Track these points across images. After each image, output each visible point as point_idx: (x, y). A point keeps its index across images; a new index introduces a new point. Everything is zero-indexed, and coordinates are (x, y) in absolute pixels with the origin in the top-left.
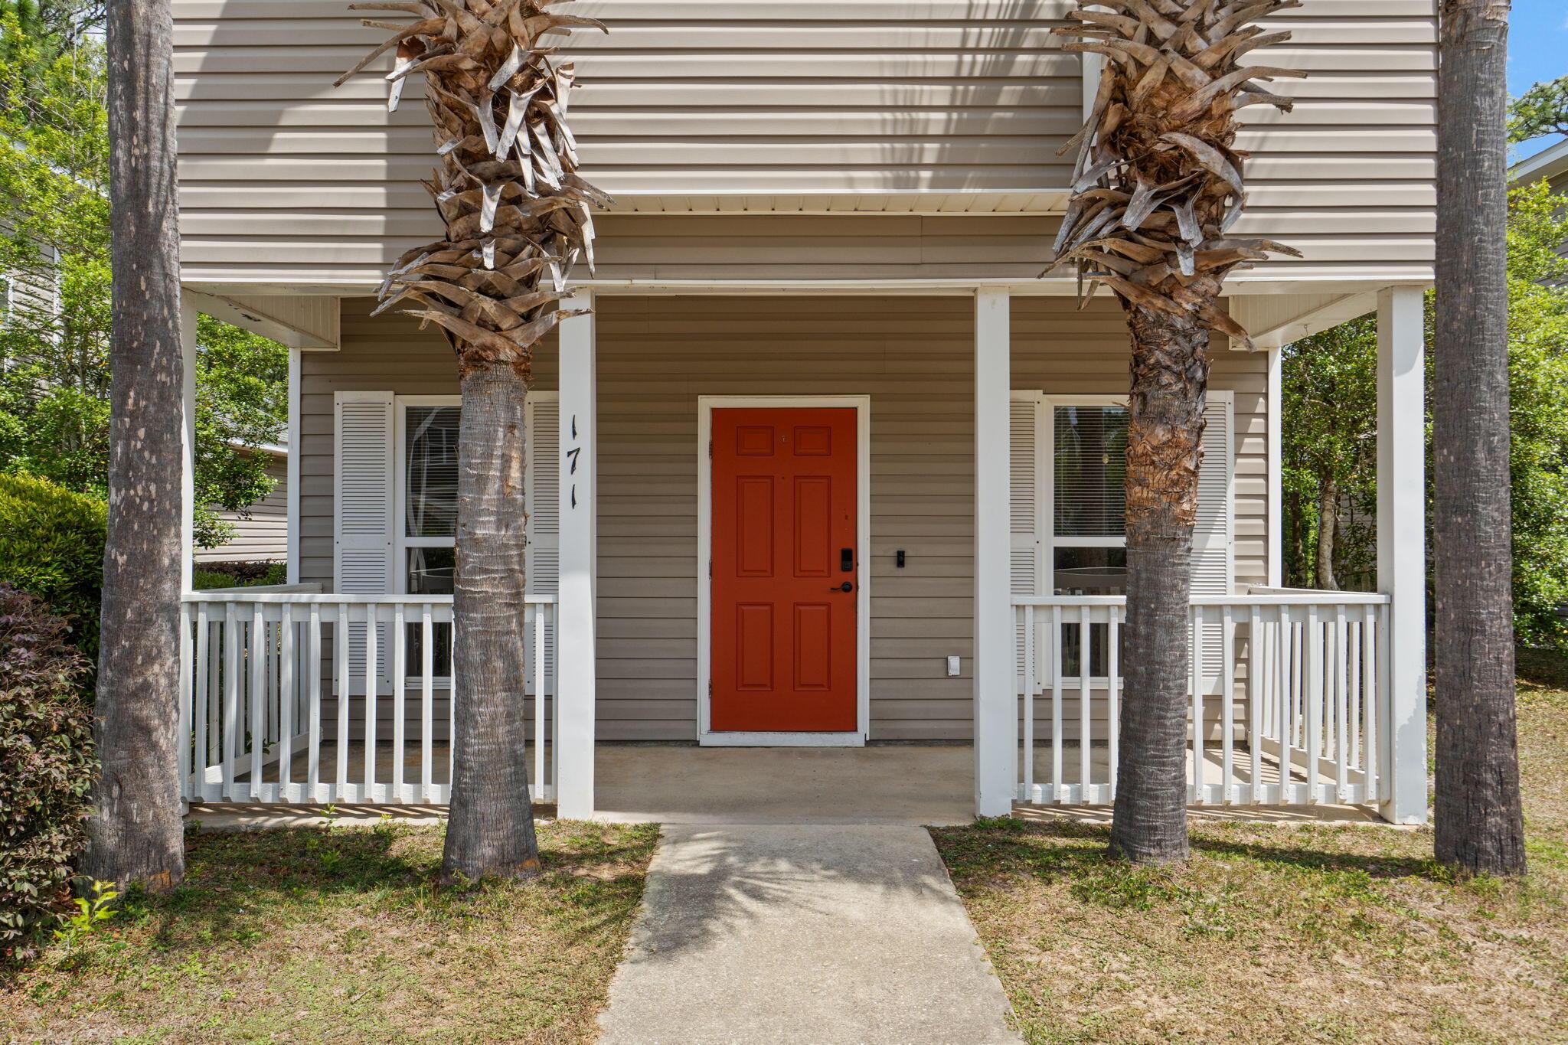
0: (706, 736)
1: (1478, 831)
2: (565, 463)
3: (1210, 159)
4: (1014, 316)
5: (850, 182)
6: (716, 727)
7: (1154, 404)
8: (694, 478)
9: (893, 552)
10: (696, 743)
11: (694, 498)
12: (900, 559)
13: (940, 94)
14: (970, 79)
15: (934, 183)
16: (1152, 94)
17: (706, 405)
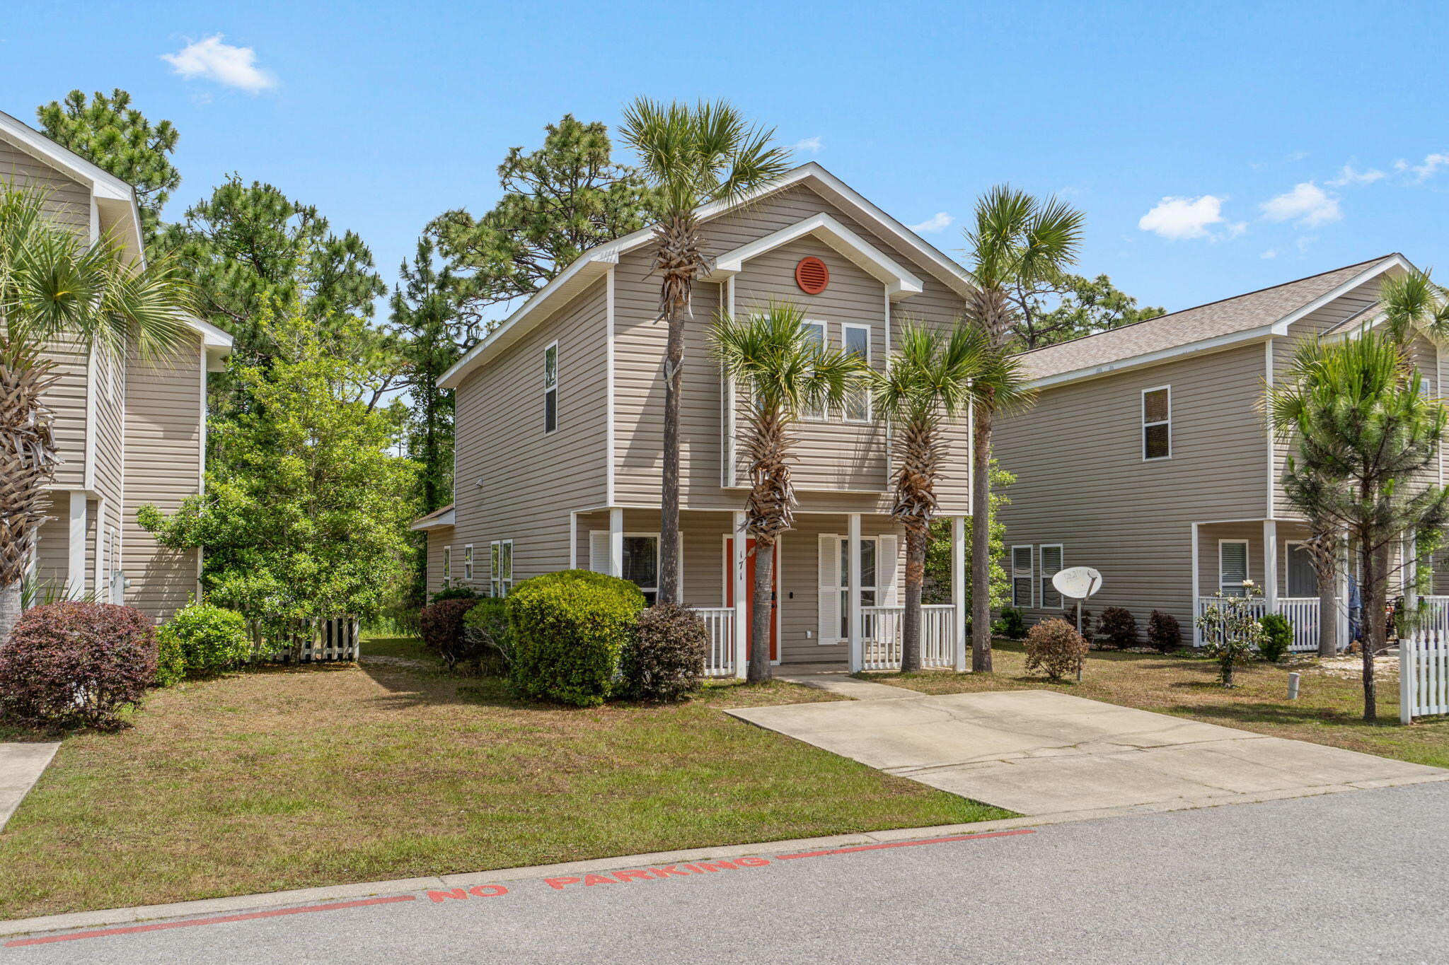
1: (983, 662)
2: (739, 566)
3: (930, 498)
4: (862, 522)
5: (828, 487)
7: (915, 556)
9: (788, 593)
12: (791, 595)
13: (849, 462)
14: (858, 459)
15: (849, 488)
16: (916, 480)
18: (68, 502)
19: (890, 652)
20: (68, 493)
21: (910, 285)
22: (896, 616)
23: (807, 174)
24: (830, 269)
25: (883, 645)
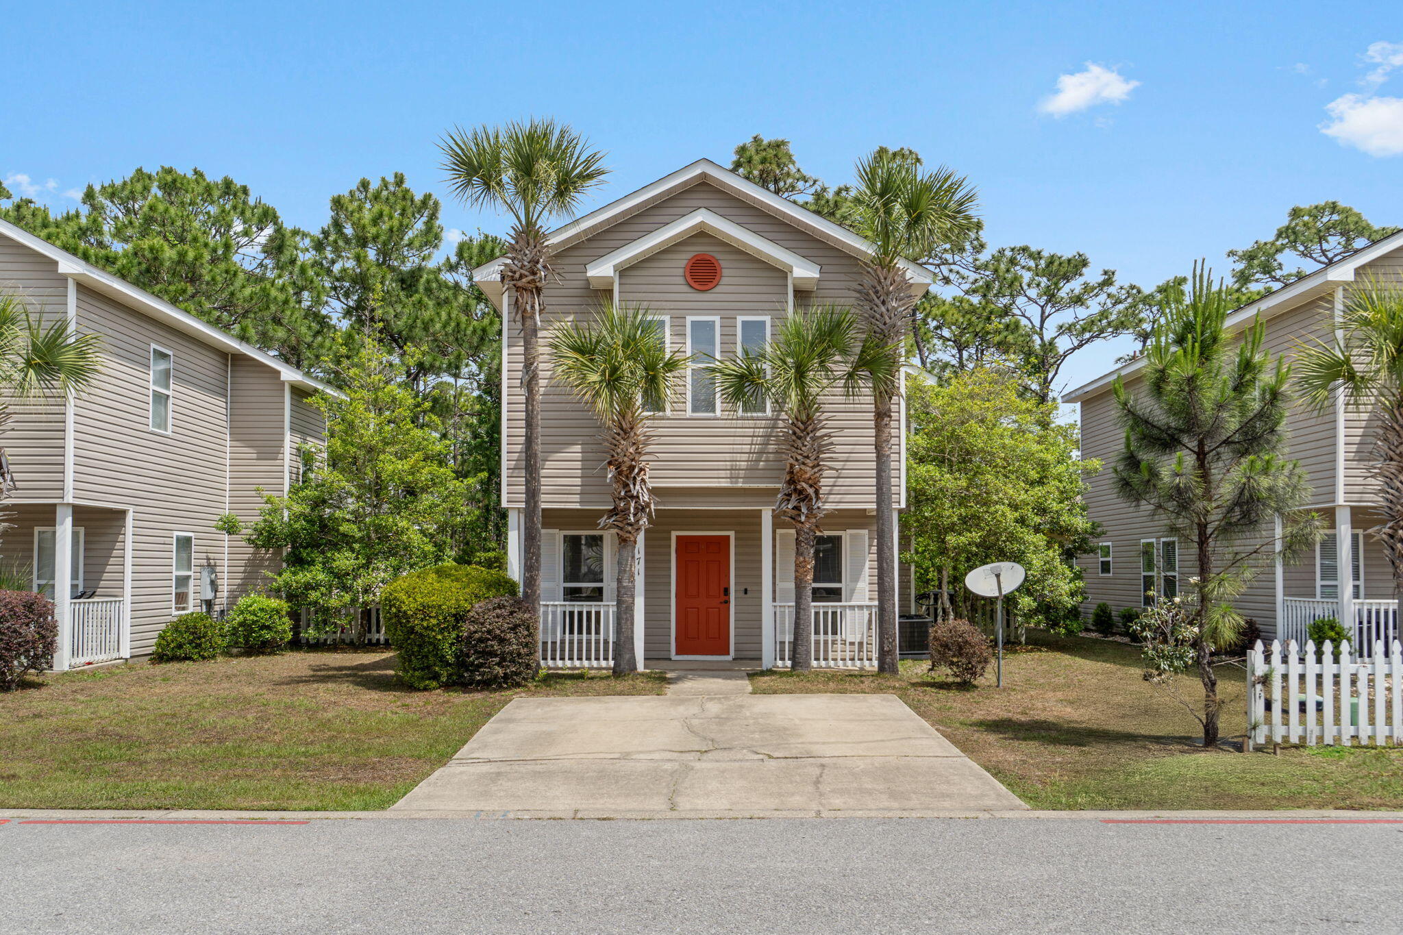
0: (674, 657)
5: (719, 482)
6: (678, 653)
8: (670, 561)
9: (743, 589)
10: (670, 659)
11: (670, 569)
12: (746, 591)
13: (745, 457)
14: (754, 453)
15: (743, 483)
16: (797, 473)
17: (674, 534)
18: (54, 512)
19: (860, 651)
20: (55, 505)
21: (803, 271)
22: (866, 613)
23: (698, 171)
24: (723, 264)
25: (852, 644)
